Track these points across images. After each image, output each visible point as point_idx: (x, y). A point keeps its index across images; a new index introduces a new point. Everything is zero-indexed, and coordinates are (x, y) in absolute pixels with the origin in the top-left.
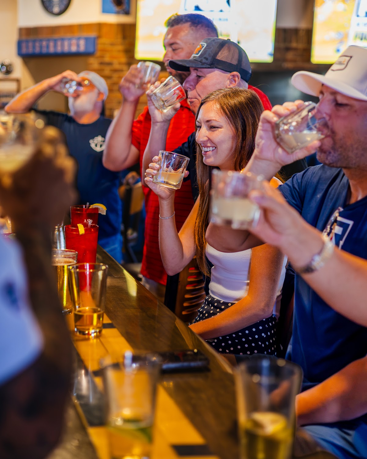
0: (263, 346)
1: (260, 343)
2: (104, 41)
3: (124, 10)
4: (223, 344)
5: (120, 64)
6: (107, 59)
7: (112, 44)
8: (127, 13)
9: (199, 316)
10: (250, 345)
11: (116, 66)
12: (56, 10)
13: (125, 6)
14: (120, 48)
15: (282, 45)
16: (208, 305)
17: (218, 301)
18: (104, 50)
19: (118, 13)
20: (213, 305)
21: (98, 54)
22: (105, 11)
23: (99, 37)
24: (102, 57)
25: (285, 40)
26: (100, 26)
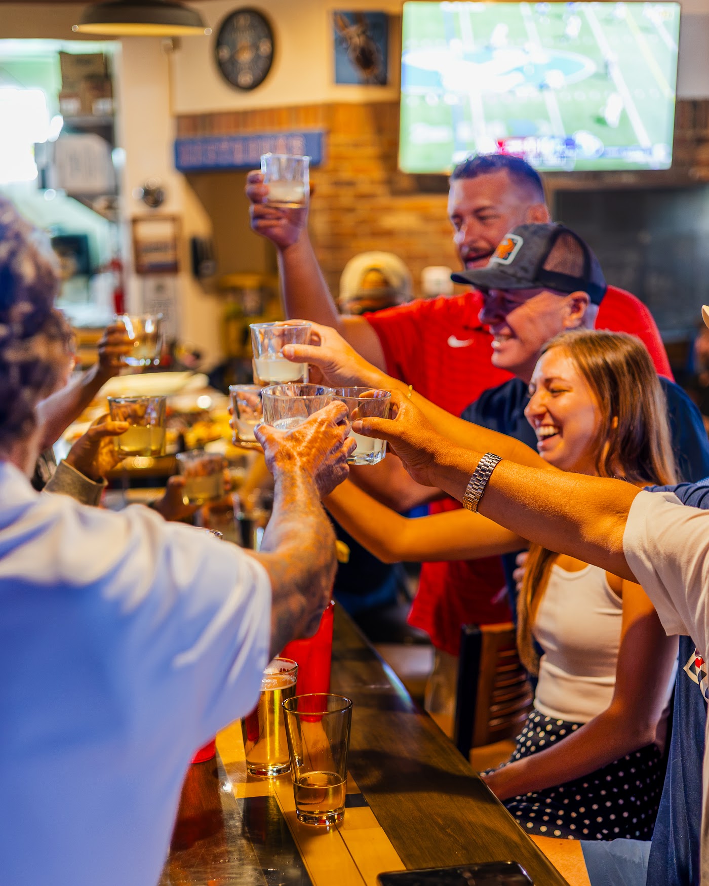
0: (638, 803)
1: (633, 799)
2: (340, 140)
3: (376, 77)
4: (566, 801)
5: (372, 182)
6: (346, 174)
7: (356, 145)
8: (382, 82)
9: (519, 751)
10: (615, 803)
11: (365, 188)
12: (246, 78)
13: (378, 70)
14: (371, 151)
15: (689, 134)
16: (534, 729)
17: (553, 721)
18: (339, 158)
19: (365, 83)
20: (543, 729)
21: (330, 165)
22: (339, 80)
23: (329, 132)
24: (335, 170)
25: (695, 124)
26: (330, 109)
